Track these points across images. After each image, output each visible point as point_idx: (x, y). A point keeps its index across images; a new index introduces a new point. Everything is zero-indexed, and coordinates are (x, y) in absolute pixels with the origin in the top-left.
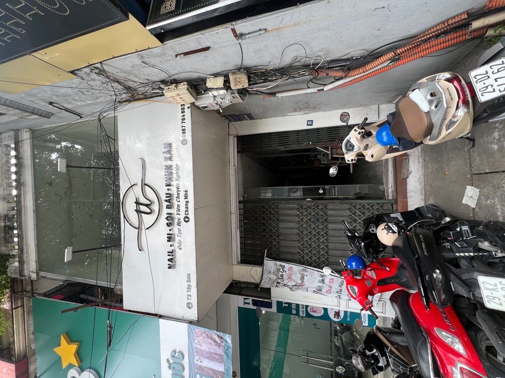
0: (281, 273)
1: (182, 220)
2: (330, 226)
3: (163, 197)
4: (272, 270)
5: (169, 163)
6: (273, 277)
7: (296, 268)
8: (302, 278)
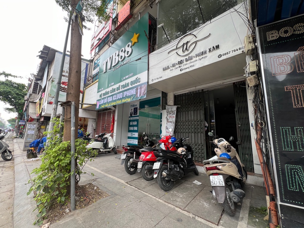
0: (171, 113)
1: (181, 68)
2: (193, 134)
3: (190, 55)
4: (172, 109)
5: (208, 52)
6: (170, 110)
7: (174, 119)
8: (171, 122)
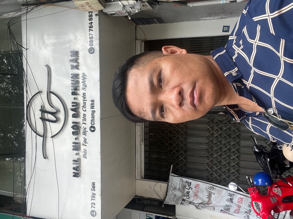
0: (187, 190)
1: (88, 129)
3: (69, 106)
4: (178, 187)
5: (76, 71)
6: (179, 194)
7: (204, 186)
8: (209, 196)
